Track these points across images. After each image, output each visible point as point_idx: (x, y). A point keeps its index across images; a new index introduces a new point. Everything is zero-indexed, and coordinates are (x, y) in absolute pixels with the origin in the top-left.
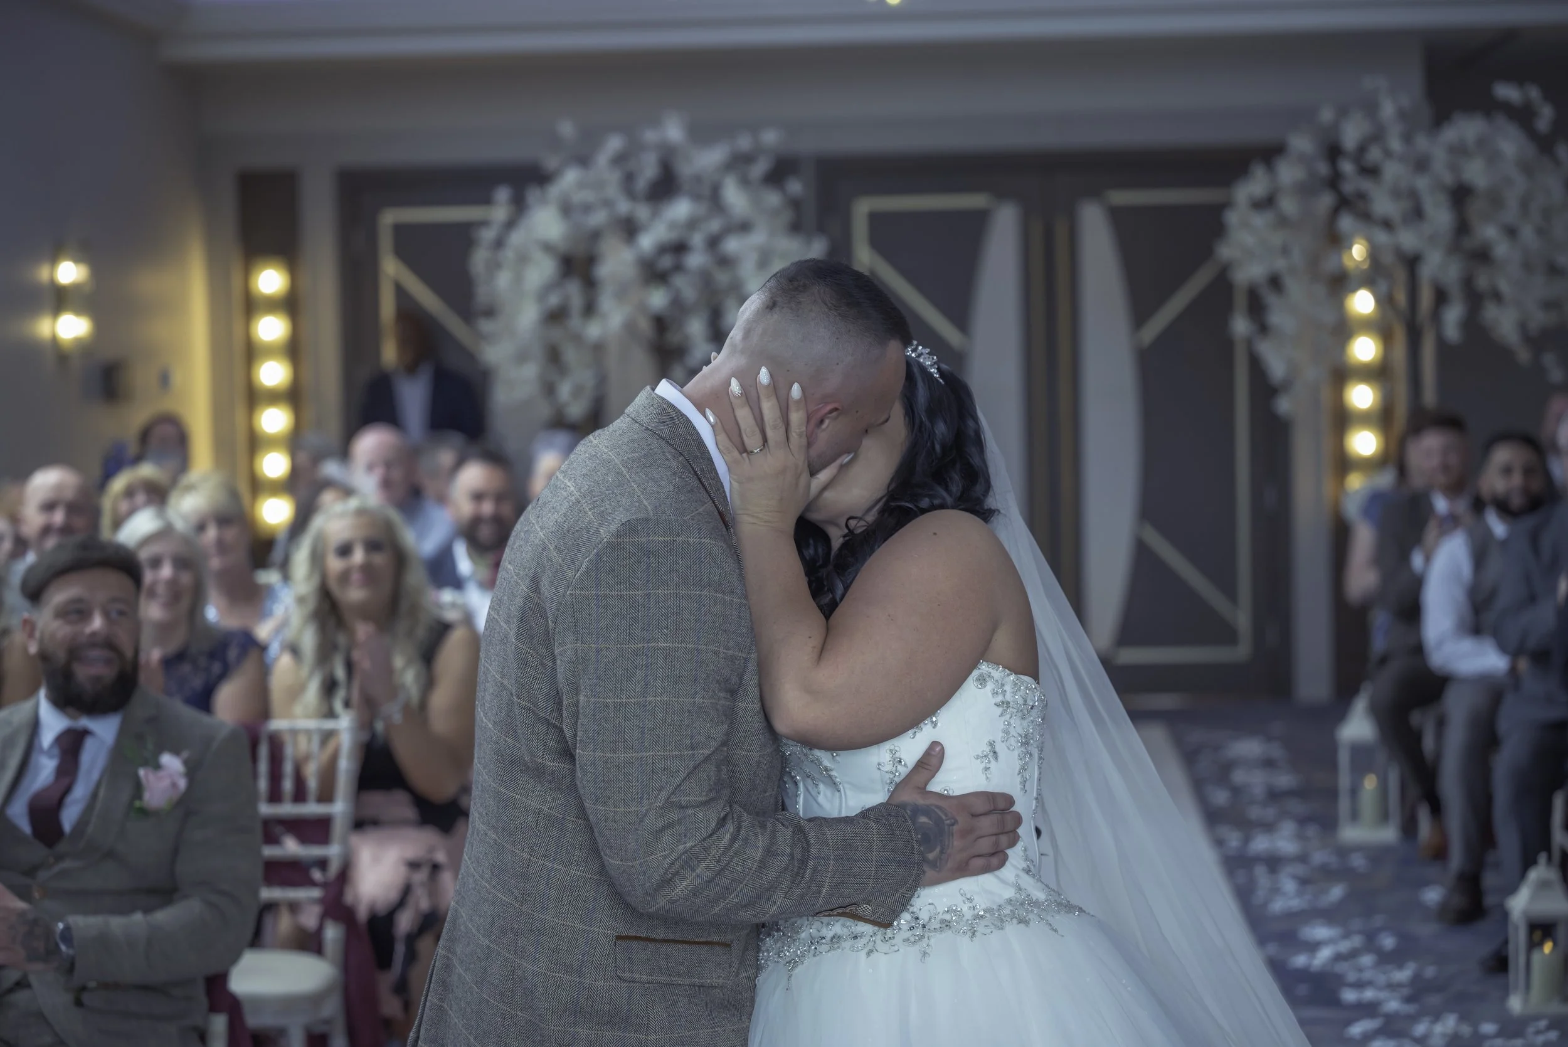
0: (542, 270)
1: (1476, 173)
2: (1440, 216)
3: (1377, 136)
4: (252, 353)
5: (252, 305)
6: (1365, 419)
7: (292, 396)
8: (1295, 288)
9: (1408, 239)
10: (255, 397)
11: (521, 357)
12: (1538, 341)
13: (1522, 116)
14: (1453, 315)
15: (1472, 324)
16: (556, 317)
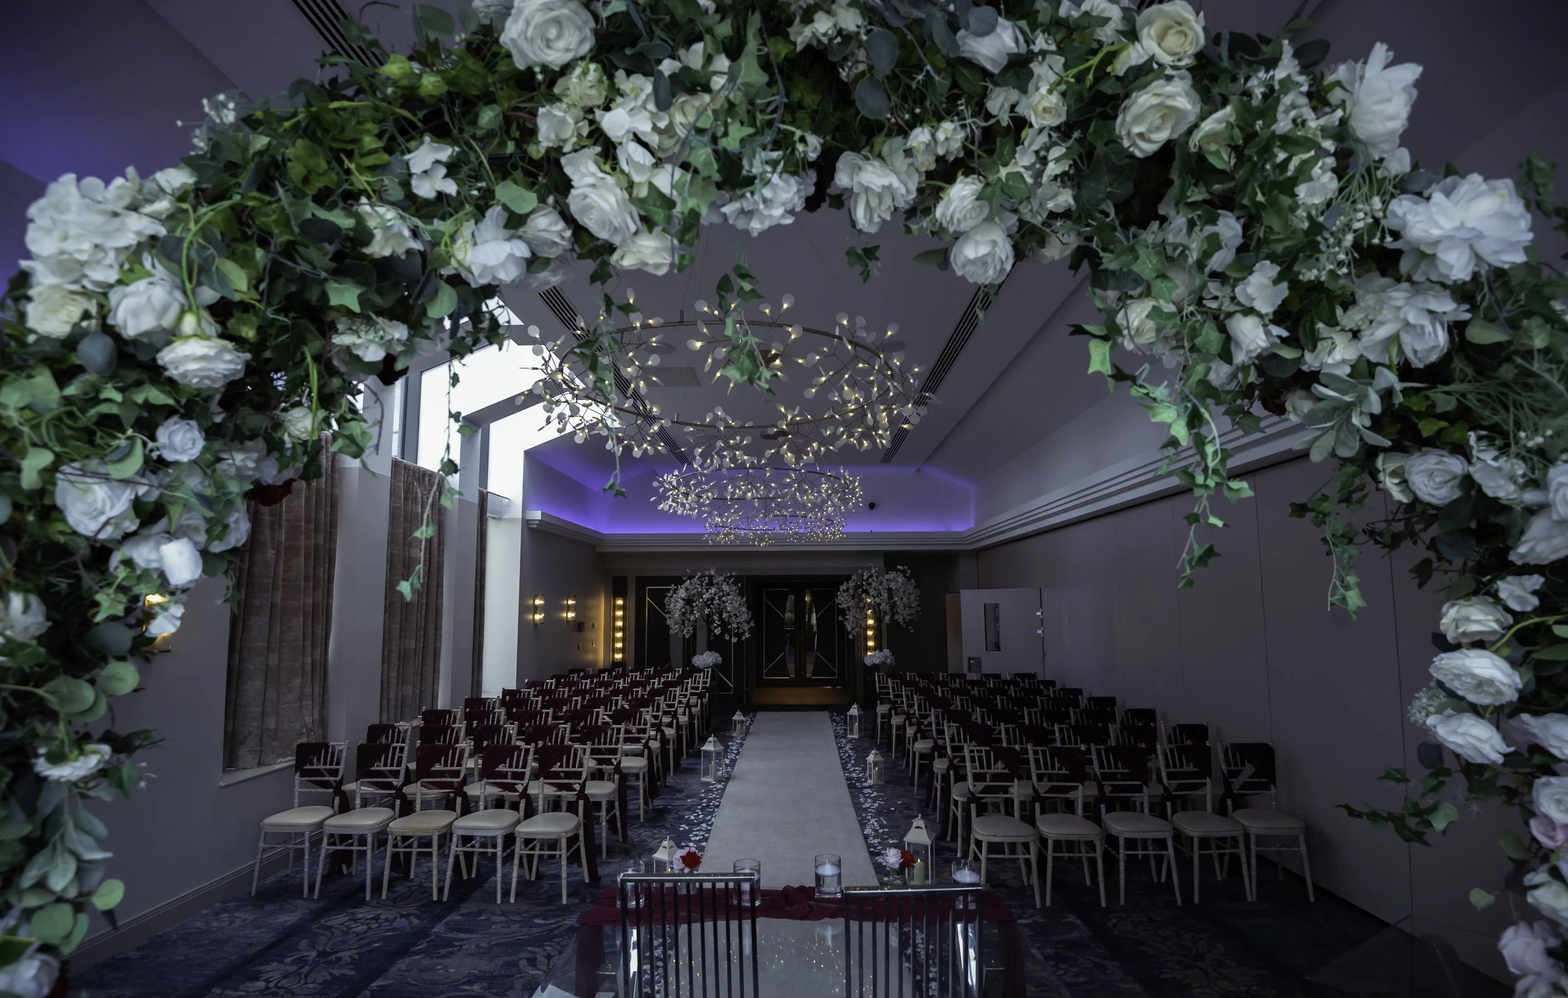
0: (681, 604)
1: (892, 585)
2: (885, 595)
3: (871, 576)
4: (615, 618)
5: (615, 608)
6: (871, 638)
7: (623, 629)
8: (853, 611)
9: (878, 600)
10: (615, 629)
11: (676, 624)
12: (908, 623)
13: (904, 572)
14: (887, 618)
15: (892, 619)
16: (684, 614)
